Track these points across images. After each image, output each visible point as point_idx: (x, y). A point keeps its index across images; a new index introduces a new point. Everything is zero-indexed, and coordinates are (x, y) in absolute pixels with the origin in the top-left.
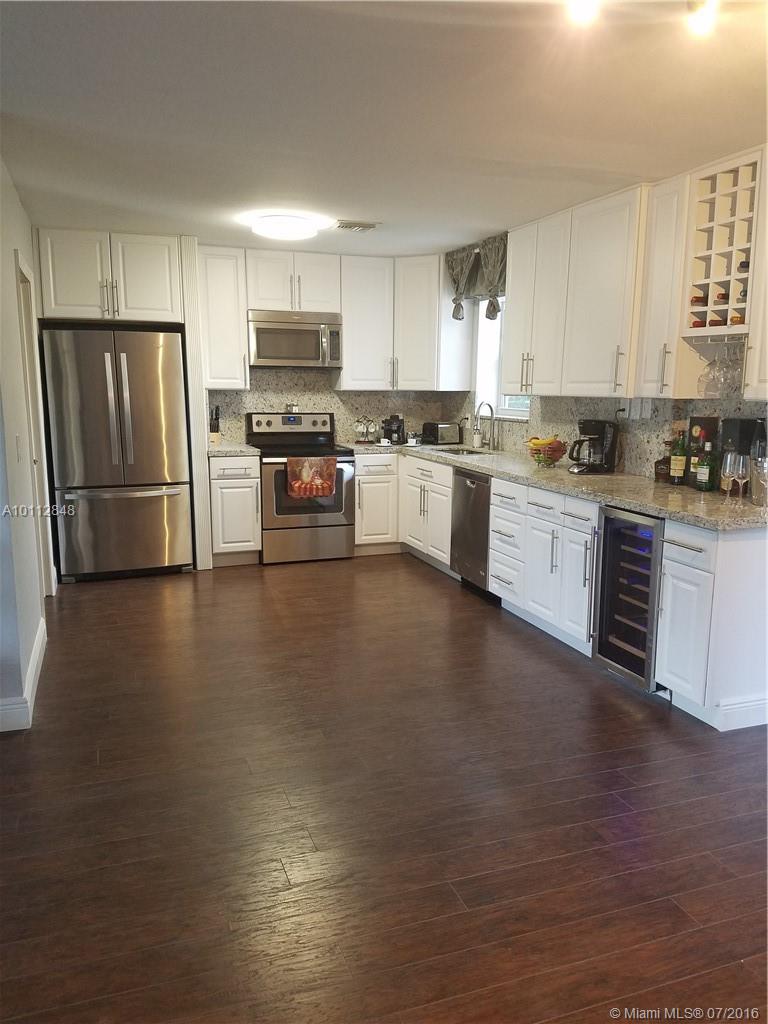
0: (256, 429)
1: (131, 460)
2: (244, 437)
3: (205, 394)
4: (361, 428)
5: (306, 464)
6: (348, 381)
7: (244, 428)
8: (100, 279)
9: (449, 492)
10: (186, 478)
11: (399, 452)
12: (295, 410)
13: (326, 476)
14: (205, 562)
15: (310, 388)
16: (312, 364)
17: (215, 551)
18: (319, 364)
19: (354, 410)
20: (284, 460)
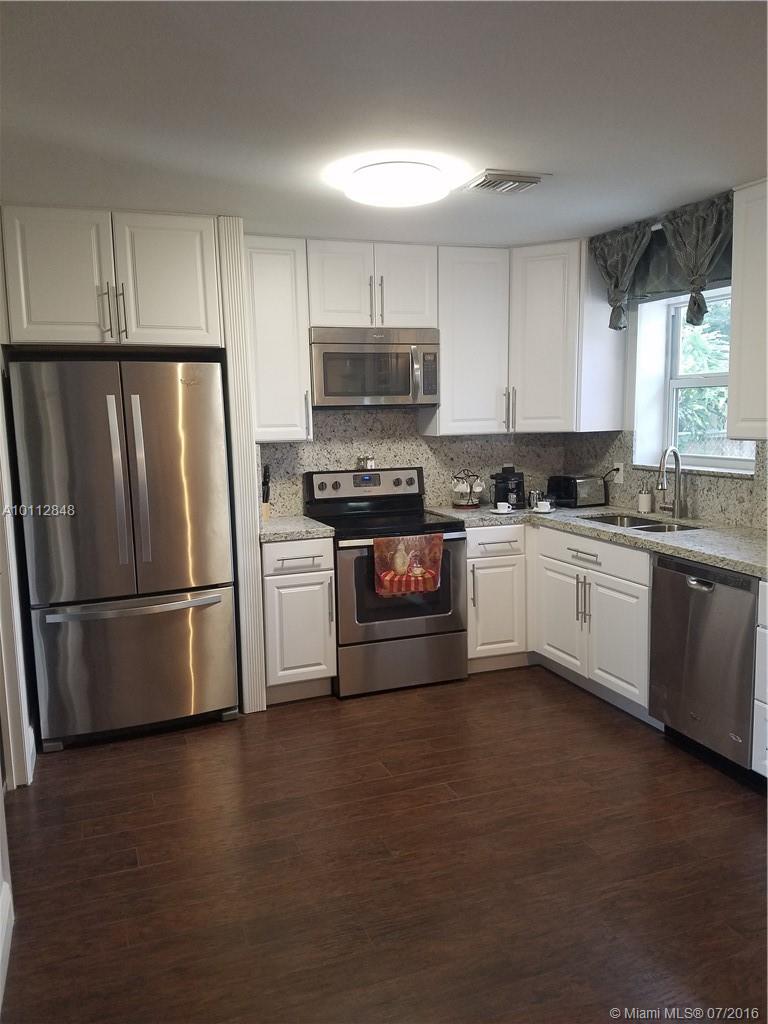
0: (318, 495)
1: (147, 555)
2: (300, 506)
3: (256, 450)
4: (464, 487)
5: (401, 547)
6: (447, 423)
7: (300, 494)
8: (97, 282)
9: (644, 591)
10: (230, 578)
11: (524, 521)
12: (371, 465)
13: (428, 563)
14: (255, 701)
15: (389, 434)
16: (400, 400)
17: (271, 682)
18: (407, 400)
19: (449, 461)
20: (370, 542)
